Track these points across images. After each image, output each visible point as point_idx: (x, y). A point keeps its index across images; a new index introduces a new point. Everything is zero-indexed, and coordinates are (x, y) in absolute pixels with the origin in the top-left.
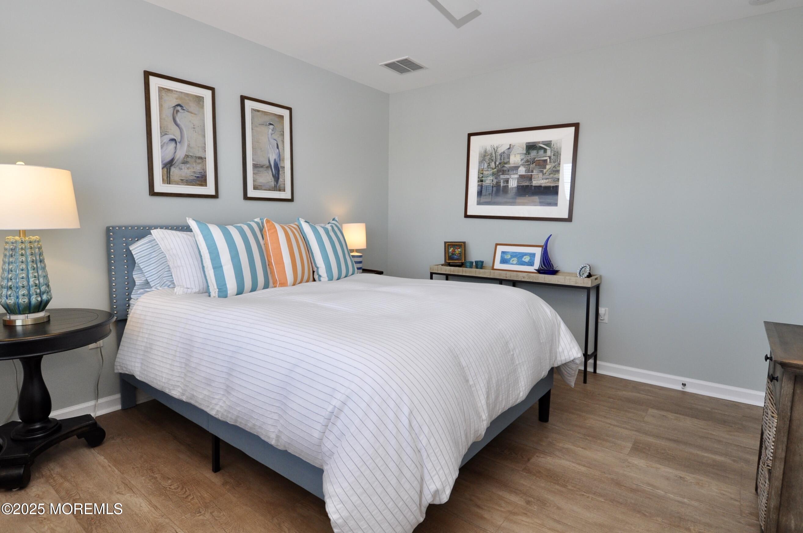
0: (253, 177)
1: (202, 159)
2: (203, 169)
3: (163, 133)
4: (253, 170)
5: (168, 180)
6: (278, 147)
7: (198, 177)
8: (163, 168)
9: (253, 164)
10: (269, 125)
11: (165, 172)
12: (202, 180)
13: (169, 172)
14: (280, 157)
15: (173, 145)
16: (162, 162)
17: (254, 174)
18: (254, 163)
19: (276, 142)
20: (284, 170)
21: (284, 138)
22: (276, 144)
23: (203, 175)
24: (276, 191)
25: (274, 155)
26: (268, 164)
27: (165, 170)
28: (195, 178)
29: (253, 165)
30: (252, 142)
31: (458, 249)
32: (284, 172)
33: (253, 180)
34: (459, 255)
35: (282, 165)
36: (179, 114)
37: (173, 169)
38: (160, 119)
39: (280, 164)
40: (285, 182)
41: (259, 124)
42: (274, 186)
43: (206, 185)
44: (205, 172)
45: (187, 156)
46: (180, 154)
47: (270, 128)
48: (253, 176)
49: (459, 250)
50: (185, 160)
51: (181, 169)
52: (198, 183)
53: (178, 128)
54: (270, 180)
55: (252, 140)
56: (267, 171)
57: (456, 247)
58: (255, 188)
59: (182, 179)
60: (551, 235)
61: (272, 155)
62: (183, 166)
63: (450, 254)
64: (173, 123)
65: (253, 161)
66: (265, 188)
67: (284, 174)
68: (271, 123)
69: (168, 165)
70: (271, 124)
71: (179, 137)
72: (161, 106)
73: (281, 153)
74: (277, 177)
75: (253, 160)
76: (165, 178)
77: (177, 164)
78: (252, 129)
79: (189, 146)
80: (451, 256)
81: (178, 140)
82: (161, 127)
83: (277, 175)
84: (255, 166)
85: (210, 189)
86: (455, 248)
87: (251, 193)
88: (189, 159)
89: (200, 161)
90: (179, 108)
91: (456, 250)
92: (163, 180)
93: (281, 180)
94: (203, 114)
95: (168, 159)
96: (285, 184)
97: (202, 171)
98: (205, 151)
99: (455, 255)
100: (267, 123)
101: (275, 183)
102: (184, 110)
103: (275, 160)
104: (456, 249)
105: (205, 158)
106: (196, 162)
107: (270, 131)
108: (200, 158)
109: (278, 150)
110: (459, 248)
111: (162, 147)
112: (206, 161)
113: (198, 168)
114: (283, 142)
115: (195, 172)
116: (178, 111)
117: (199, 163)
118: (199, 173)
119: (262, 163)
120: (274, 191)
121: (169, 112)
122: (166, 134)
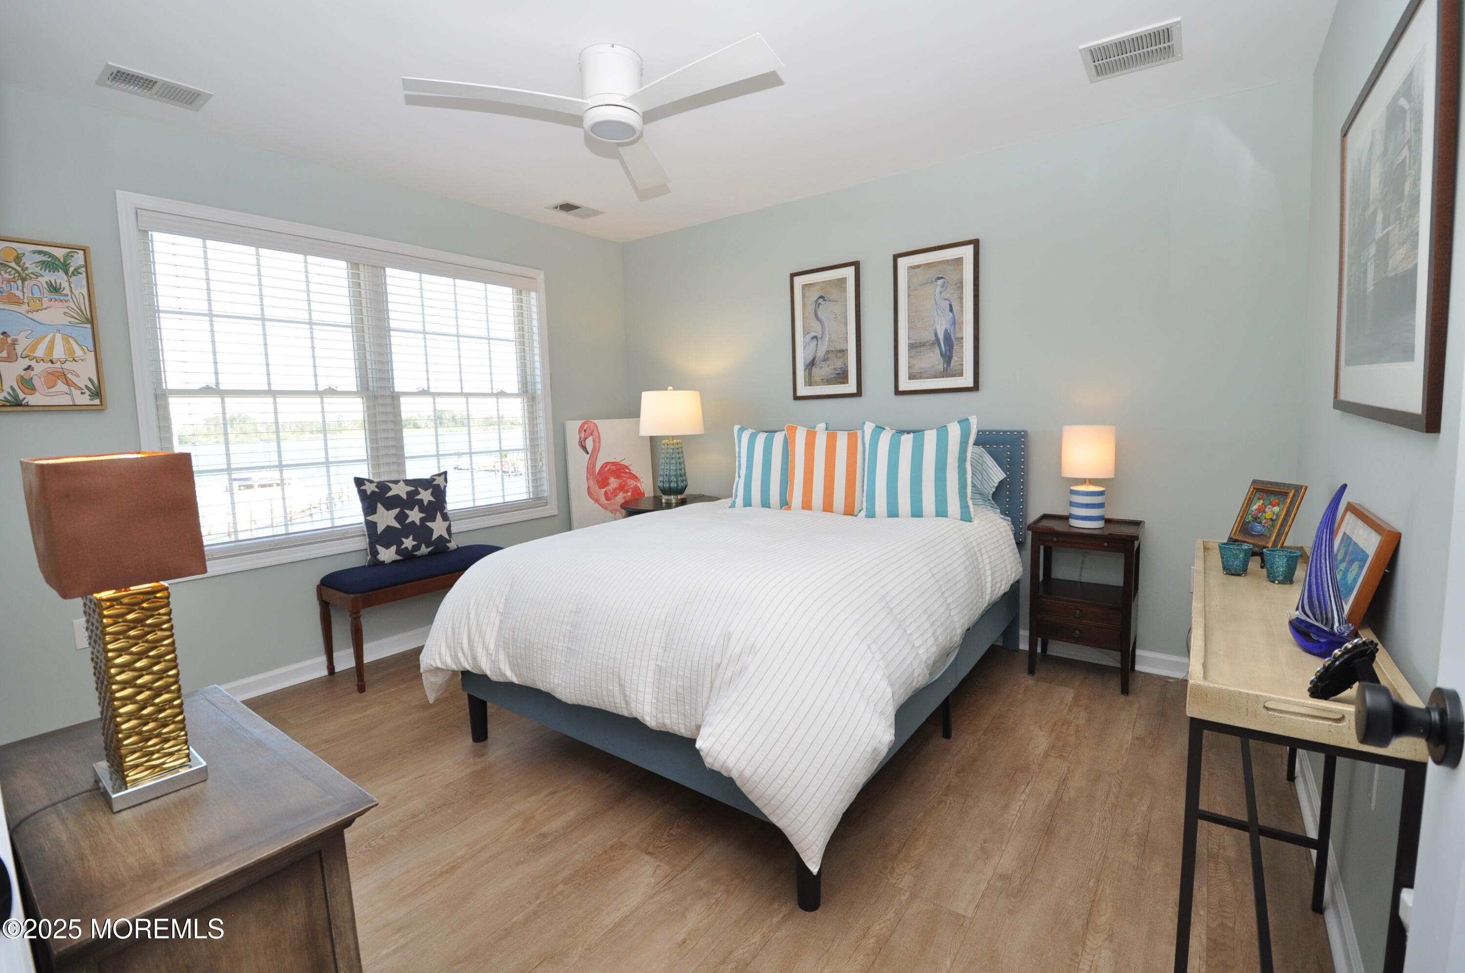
0: (909, 363)
1: (844, 352)
2: (845, 364)
3: (805, 333)
4: (909, 353)
5: (810, 382)
6: (951, 310)
7: (839, 374)
8: (805, 370)
9: (909, 344)
10: (936, 281)
11: (807, 374)
12: (842, 377)
13: (810, 374)
14: (955, 323)
15: (815, 342)
16: (804, 363)
17: (910, 357)
18: (911, 342)
19: (948, 302)
20: (962, 343)
21: (962, 293)
22: (948, 306)
23: (845, 371)
24: (947, 377)
25: (944, 323)
26: (933, 338)
27: (807, 371)
28: (836, 376)
29: (909, 346)
30: (908, 313)
31: (1274, 506)
32: (962, 346)
33: (909, 366)
34: (1270, 523)
35: (959, 335)
36: (821, 307)
37: (814, 369)
38: (803, 318)
39: (955, 334)
40: (962, 361)
41: (921, 285)
42: (942, 370)
43: (848, 383)
44: (847, 367)
45: (828, 352)
46: (821, 353)
47: (938, 285)
48: (909, 360)
49: (1276, 509)
50: (826, 357)
51: (822, 368)
52: (839, 380)
53: (819, 323)
54: (937, 363)
55: (908, 311)
56: (932, 350)
57: (1272, 498)
58: (911, 377)
59: (823, 378)
60: (1344, 487)
61: (941, 324)
62: (824, 364)
63: (1250, 518)
64: (815, 319)
65: (909, 340)
66: (927, 376)
67: (963, 348)
68: (940, 276)
69: (811, 365)
70: (939, 278)
71: (821, 333)
72: (804, 305)
73: (956, 318)
74: (947, 357)
75: (909, 338)
76: (807, 380)
77: (817, 363)
78: (909, 296)
79: (829, 340)
80: (1249, 522)
81: (819, 336)
82: (803, 327)
83: (948, 353)
84: (912, 347)
85: (851, 387)
86: (1267, 502)
87: (905, 384)
88: (830, 355)
89: (840, 355)
90: (821, 300)
91: (1267, 509)
92: (805, 382)
93: (955, 359)
94: (846, 297)
95: (810, 359)
96: (962, 365)
97: (843, 366)
98: (847, 341)
99: (1261, 523)
100: (934, 279)
101: (945, 366)
102: (825, 300)
103: (946, 330)
104: (1270, 504)
105: (847, 350)
106: (836, 356)
107: (939, 289)
108: (842, 351)
109: (951, 314)
110: (1278, 505)
111: (804, 348)
112: (847, 353)
113: (839, 363)
114: (961, 299)
115: (835, 369)
116: (820, 304)
117: (840, 358)
118: (840, 368)
119: (923, 340)
120: (943, 377)
121: (811, 308)
122: (808, 333)
